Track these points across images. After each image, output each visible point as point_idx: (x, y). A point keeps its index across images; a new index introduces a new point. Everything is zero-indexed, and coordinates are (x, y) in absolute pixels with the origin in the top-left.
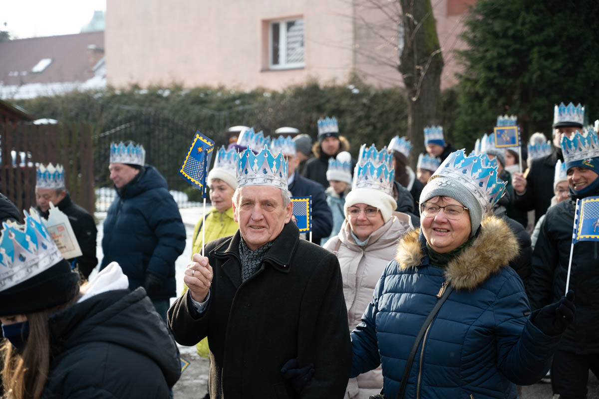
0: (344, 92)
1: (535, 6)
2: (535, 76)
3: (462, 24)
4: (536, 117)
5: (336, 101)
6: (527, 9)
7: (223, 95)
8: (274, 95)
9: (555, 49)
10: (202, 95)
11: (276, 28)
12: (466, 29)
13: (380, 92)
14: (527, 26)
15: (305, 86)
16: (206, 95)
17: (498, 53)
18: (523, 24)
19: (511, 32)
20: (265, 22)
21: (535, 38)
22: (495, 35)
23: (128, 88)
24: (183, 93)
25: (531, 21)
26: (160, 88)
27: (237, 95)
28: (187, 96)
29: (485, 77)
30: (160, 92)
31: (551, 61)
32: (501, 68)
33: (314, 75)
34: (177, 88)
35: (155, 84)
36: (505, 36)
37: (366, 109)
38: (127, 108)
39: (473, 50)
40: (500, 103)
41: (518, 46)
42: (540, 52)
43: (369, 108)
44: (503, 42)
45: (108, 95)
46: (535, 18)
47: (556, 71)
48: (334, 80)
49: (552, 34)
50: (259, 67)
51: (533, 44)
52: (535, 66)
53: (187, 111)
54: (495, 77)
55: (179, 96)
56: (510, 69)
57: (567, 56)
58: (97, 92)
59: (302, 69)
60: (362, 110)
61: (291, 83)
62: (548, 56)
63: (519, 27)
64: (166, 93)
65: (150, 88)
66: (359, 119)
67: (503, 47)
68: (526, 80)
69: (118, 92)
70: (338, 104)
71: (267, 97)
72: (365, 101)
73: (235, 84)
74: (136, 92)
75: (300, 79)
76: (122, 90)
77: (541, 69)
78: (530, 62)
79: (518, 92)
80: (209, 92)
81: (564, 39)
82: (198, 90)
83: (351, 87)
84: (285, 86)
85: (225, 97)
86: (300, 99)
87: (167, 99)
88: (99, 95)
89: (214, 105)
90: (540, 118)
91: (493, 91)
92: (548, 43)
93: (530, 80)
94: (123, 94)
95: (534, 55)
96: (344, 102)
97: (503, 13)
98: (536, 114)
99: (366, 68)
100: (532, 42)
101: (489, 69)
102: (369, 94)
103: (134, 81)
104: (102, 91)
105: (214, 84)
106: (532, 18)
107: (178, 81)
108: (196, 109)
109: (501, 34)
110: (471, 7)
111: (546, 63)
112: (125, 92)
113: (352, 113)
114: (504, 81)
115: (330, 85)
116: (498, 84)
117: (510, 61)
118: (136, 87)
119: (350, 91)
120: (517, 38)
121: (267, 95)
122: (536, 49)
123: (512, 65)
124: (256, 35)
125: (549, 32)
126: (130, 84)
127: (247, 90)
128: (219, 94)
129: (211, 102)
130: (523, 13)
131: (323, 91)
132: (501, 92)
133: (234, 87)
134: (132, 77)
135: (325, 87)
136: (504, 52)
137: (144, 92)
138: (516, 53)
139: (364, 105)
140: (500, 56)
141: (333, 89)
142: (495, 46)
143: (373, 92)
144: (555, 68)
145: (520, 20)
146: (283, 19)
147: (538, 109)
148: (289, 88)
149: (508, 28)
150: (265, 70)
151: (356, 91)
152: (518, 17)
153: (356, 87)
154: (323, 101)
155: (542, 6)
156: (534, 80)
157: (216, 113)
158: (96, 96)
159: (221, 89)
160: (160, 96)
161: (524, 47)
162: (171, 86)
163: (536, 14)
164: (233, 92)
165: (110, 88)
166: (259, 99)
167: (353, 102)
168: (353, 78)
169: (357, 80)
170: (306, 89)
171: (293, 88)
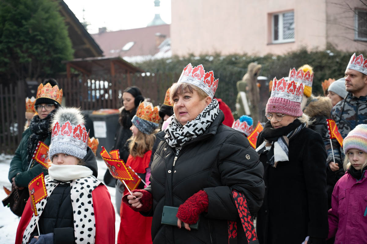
0: (324, 55)
5: (319, 60)
7: (246, 58)
8: (279, 57)
10: (233, 59)
11: (276, 18)
13: (347, 54)
15: (299, 52)
16: (236, 59)
20: (270, 15)
23: (187, 56)
24: (221, 58)
26: (207, 55)
28: (224, 60)
30: (207, 58)
33: (304, 45)
34: (217, 55)
35: (204, 53)
37: (339, 65)
43: (341, 64)
45: (175, 60)
48: (317, 48)
50: (266, 42)
53: (225, 69)
55: (219, 60)
58: (168, 59)
59: (293, 42)
60: (336, 65)
61: (290, 50)
64: (211, 59)
65: (201, 56)
66: (334, 71)
69: (181, 59)
70: (320, 62)
71: (274, 59)
72: (338, 60)
73: (254, 52)
74: (192, 58)
75: (295, 48)
76: (184, 57)
80: (237, 57)
82: (230, 56)
83: (328, 52)
84: (286, 53)
85: (248, 60)
86: (296, 60)
87: (212, 62)
88: (170, 61)
89: (241, 65)
94: (185, 60)
96: (324, 61)
99: (335, 41)
102: (340, 55)
103: (191, 52)
104: (171, 58)
105: (240, 52)
107: (218, 51)
108: (230, 68)
112: (186, 58)
113: (330, 68)
115: (314, 51)
118: (192, 55)
119: (328, 54)
121: (274, 58)
124: (264, 22)
126: (188, 54)
127: (262, 55)
128: (244, 58)
129: (239, 63)
131: (310, 55)
133: (253, 54)
134: (189, 49)
135: (311, 52)
137: (197, 58)
139: (337, 62)
141: (317, 53)
143: (342, 55)
146: (280, 12)
148: (289, 53)
150: (270, 44)
151: (331, 54)
153: (332, 52)
154: (310, 61)
157: (243, 70)
158: (168, 61)
159: (245, 55)
160: (207, 61)
162: (214, 54)
164: (253, 57)
165: (176, 57)
166: (270, 60)
167: (330, 61)
168: (329, 46)
169: (332, 47)
170: (300, 54)
171: (291, 54)
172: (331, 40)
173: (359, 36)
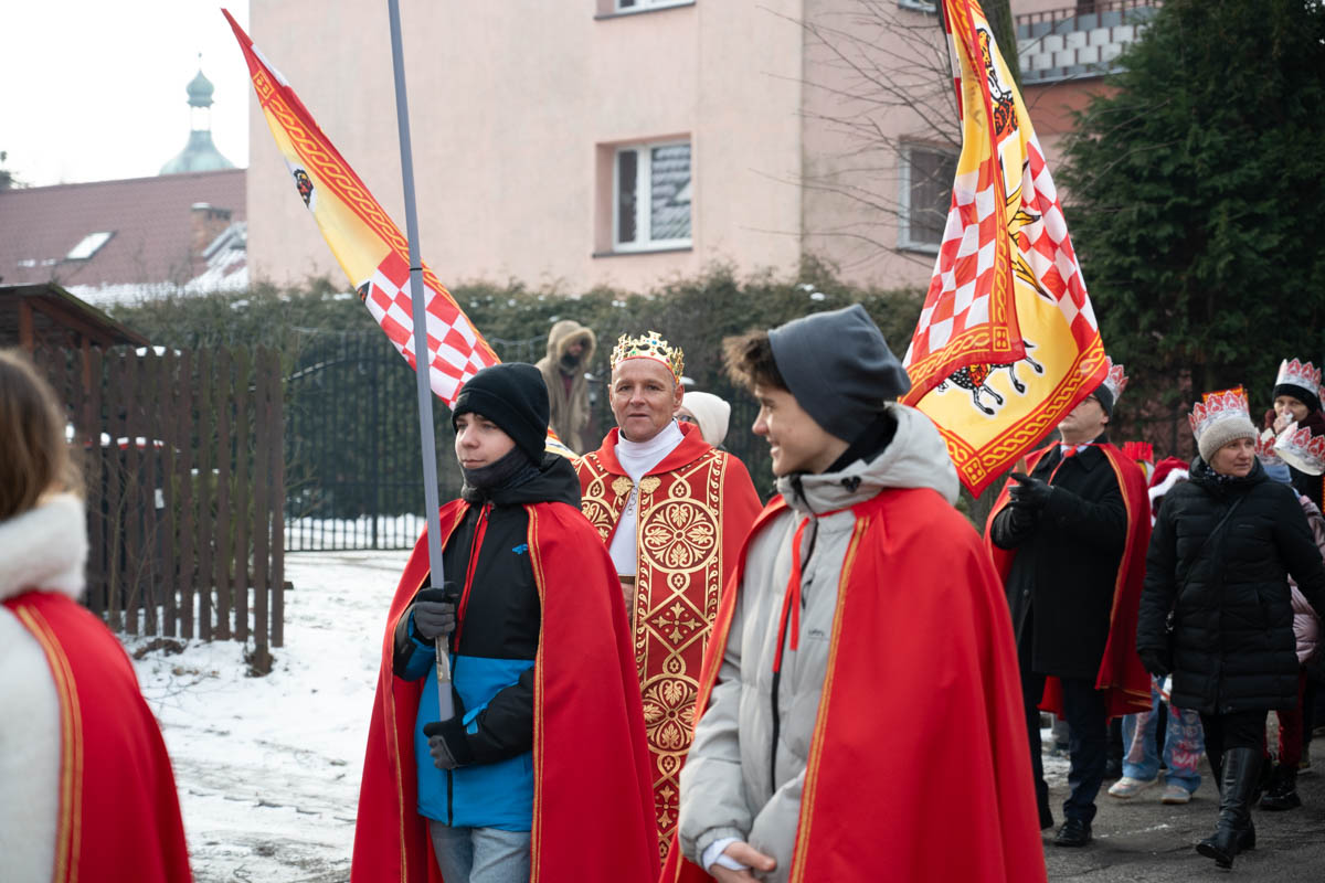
0: (792, 298)
1: (1221, 113)
2: (1222, 264)
3: (1059, 151)
4: (1222, 354)
5: (777, 317)
6: (1203, 120)
7: (519, 302)
8: (635, 302)
9: (1263, 208)
10: (474, 305)
11: (628, 162)
12: (1067, 160)
13: (873, 299)
14: (1204, 155)
15: (705, 283)
16: (483, 303)
17: (1140, 213)
18: (1195, 151)
19: (1168, 169)
20: (604, 149)
21: (1221, 181)
22: (1133, 174)
23: (306, 288)
25: (1211, 146)
27: (552, 305)
29: (1111, 265)
31: (1256, 231)
32: (1146, 247)
33: (724, 262)
36: (1155, 177)
38: (305, 331)
39: (1082, 208)
40: (1144, 322)
41: (1183, 199)
42: (1232, 212)
44: (1147, 189)
45: (263, 302)
46: (1220, 139)
47: (1267, 254)
48: (769, 273)
49: (1256, 173)
51: (1216, 196)
52: (1222, 241)
54: (1133, 266)
56: (1165, 250)
57: (1291, 221)
58: (235, 297)
59: (688, 250)
61: (675, 278)
62: (1249, 222)
63: (1186, 159)
67: (1149, 200)
68: (1200, 274)
69: (285, 298)
71: (618, 308)
73: (548, 280)
74: (325, 297)
75: (692, 270)
76: (293, 292)
77: (1235, 248)
78: (1211, 234)
79: (1183, 298)
80: (489, 298)
81: (1284, 184)
82: (463, 293)
83: (809, 288)
84: (659, 287)
85: (528, 308)
86: (697, 313)
88: (244, 303)
89: (500, 327)
90: (1232, 356)
91: (1127, 297)
92: (1251, 192)
93: (1212, 271)
94: (297, 302)
95: (1220, 218)
97: (1148, 128)
98: (1223, 346)
99: (828, 250)
100: (1215, 189)
101: (1121, 247)
103: (320, 274)
104: (245, 295)
105: (503, 283)
106: (1216, 138)
109: (1145, 173)
110: (1078, 114)
111: (1245, 237)
112: (302, 296)
114: (1153, 274)
115: (759, 282)
116: (1138, 281)
117: (1166, 230)
118: (325, 285)
119: (807, 295)
120: (1180, 181)
121: (620, 303)
122: (1223, 206)
123: (1170, 239)
124: (584, 178)
125: (1252, 169)
126: (311, 280)
127: (576, 295)
128: (512, 303)
129: (494, 319)
130: (1195, 127)
131: (744, 297)
132: (1146, 298)
133: (546, 286)
134: (315, 265)
135: (749, 288)
136: (1154, 212)
137: (341, 297)
138: (1179, 214)
140: (1145, 220)
141: (767, 290)
142: (1133, 197)
144: (1265, 246)
145: (1189, 143)
146: (644, 142)
147: (1227, 337)
148: (669, 289)
149: (1162, 159)
150: (603, 254)
151: (818, 296)
152: (1183, 136)
153: (818, 289)
154: (745, 318)
155: (1234, 114)
156: (1220, 275)
157: (506, 344)
158: (236, 306)
159: (516, 290)
161: (1198, 202)
163: (1223, 132)
164: (541, 298)
165: (266, 289)
166: (603, 312)
168: (812, 269)
169: (819, 272)
170: (707, 291)
171: (677, 289)
172: (815, 245)
173: (912, 238)
